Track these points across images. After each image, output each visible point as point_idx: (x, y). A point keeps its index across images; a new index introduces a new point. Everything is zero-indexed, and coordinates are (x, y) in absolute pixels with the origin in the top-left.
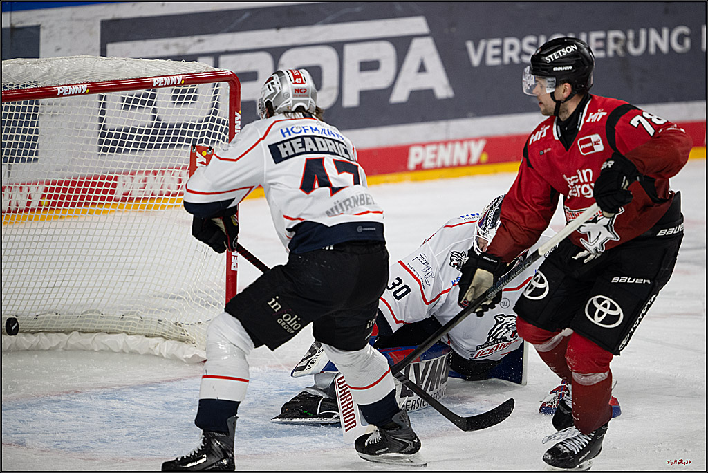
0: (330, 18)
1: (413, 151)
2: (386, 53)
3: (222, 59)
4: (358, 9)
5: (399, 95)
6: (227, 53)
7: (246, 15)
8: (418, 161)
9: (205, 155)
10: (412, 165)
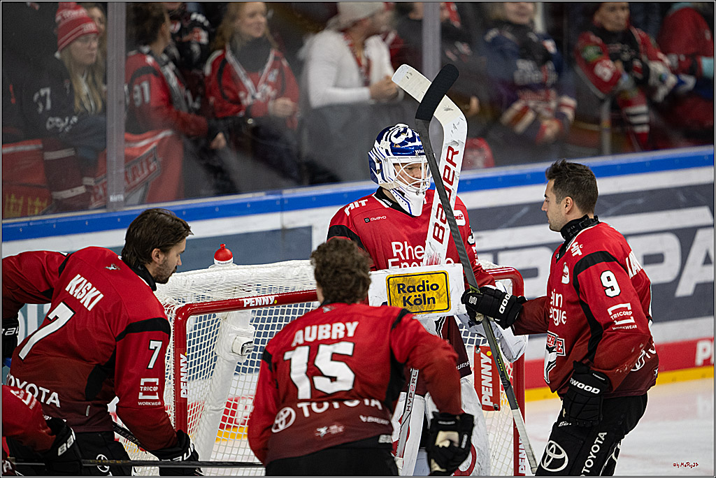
0: (611, 211)
1: (700, 346)
2: (670, 245)
3: (501, 256)
4: (640, 201)
5: (685, 289)
6: (506, 249)
7: (525, 210)
8: (706, 355)
9: (490, 355)
10: (699, 361)
